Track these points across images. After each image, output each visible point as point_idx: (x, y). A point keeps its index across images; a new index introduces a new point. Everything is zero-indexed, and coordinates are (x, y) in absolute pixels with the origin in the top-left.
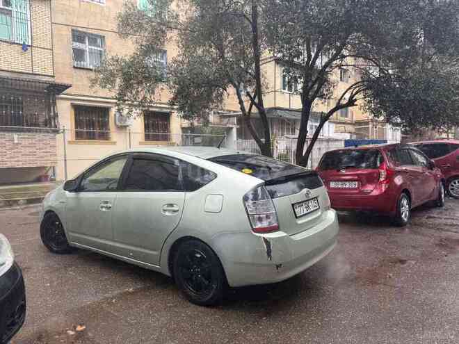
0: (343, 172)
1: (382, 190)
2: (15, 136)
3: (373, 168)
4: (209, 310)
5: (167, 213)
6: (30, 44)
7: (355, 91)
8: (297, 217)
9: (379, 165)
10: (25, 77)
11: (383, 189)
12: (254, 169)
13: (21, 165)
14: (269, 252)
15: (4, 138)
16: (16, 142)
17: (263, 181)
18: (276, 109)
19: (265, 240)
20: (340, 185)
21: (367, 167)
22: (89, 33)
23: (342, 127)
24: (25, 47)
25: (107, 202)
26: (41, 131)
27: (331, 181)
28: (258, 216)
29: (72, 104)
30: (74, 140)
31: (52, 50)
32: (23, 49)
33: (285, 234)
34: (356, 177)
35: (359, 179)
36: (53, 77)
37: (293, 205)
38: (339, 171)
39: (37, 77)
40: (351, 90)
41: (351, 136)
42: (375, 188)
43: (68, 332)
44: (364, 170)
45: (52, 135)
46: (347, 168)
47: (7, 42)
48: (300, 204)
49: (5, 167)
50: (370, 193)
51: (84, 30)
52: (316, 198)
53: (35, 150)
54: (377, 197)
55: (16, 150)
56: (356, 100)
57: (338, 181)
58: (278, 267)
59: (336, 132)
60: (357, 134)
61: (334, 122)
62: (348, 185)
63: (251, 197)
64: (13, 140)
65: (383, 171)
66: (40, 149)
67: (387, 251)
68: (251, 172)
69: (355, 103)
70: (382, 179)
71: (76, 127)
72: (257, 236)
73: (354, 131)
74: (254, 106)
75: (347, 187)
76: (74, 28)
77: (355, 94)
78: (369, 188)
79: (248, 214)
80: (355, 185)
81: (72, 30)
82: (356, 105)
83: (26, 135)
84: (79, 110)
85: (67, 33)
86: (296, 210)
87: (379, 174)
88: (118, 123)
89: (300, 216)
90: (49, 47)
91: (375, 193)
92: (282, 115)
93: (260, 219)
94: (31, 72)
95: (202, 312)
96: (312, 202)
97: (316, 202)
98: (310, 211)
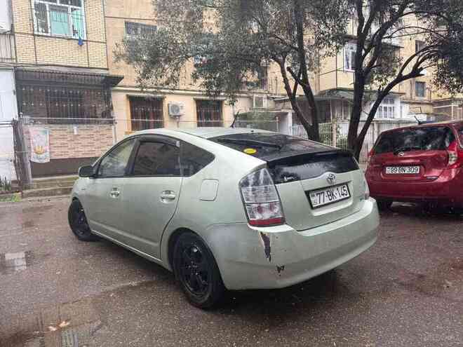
0: (402, 154)
1: (450, 176)
2: (75, 128)
3: (440, 149)
4: (205, 313)
5: (165, 201)
6: (85, 39)
7: (421, 58)
8: (312, 208)
9: (447, 145)
10: (81, 71)
11: (453, 175)
12: (260, 148)
13: (80, 156)
14: (268, 250)
15: (65, 130)
16: (76, 133)
17: (265, 162)
18: (338, 90)
19: (263, 235)
20: (398, 171)
21: (434, 148)
22: (142, 25)
23: (417, 108)
24: (81, 42)
25: (115, 189)
26: (99, 122)
27: (387, 166)
28: (257, 205)
29: (127, 95)
30: (130, 131)
31: (106, 43)
32: (79, 44)
33: (292, 229)
34: (419, 161)
35: (422, 163)
36: (108, 69)
37: (307, 193)
38: (396, 154)
39: (93, 71)
40: (416, 58)
41: (428, 118)
42: (442, 174)
43: (51, 327)
44: (429, 152)
45: (108, 126)
46: (407, 150)
47: (64, 38)
48: (319, 191)
49: (67, 157)
50: (435, 179)
51: (137, 21)
52: (346, 184)
53: (92, 141)
54: (445, 183)
55: (76, 142)
56: (422, 69)
57: (396, 166)
58: (279, 269)
59: (410, 113)
60: (436, 115)
61: (409, 103)
62: (407, 170)
63: (251, 182)
64: (73, 132)
65: (452, 152)
66: (98, 140)
67: (451, 252)
68: (254, 151)
69: (421, 73)
70: (451, 163)
71: (132, 117)
72: (254, 231)
73: (432, 111)
74: (299, 86)
75: (406, 172)
76: (127, 20)
77: (421, 62)
78: (435, 173)
79: (244, 203)
80: (416, 170)
81: (126, 23)
82: (423, 75)
83: (85, 126)
84: (134, 101)
85: (121, 25)
86: (312, 199)
87: (448, 157)
88: (171, 113)
89: (317, 207)
90: (103, 40)
91: (442, 179)
92: (344, 95)
93: (260, 210)
94: (87, 66)
95: (197, 315)
96: (340, 188)
97: (346, 188)
98: (335, 200)
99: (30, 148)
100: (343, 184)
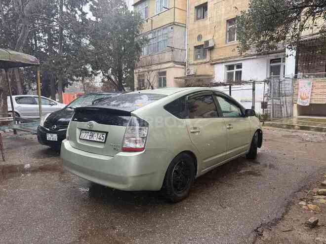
8: (80, 138)
37: (82, 130)
48: (87, 131)
52: (107, 133)
86: (82, 134)
96: (100, 134)
97: (104, 136)
98: (93, 139)
99: (297, 95)
100: (105, 132)
